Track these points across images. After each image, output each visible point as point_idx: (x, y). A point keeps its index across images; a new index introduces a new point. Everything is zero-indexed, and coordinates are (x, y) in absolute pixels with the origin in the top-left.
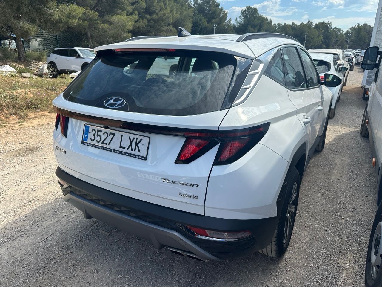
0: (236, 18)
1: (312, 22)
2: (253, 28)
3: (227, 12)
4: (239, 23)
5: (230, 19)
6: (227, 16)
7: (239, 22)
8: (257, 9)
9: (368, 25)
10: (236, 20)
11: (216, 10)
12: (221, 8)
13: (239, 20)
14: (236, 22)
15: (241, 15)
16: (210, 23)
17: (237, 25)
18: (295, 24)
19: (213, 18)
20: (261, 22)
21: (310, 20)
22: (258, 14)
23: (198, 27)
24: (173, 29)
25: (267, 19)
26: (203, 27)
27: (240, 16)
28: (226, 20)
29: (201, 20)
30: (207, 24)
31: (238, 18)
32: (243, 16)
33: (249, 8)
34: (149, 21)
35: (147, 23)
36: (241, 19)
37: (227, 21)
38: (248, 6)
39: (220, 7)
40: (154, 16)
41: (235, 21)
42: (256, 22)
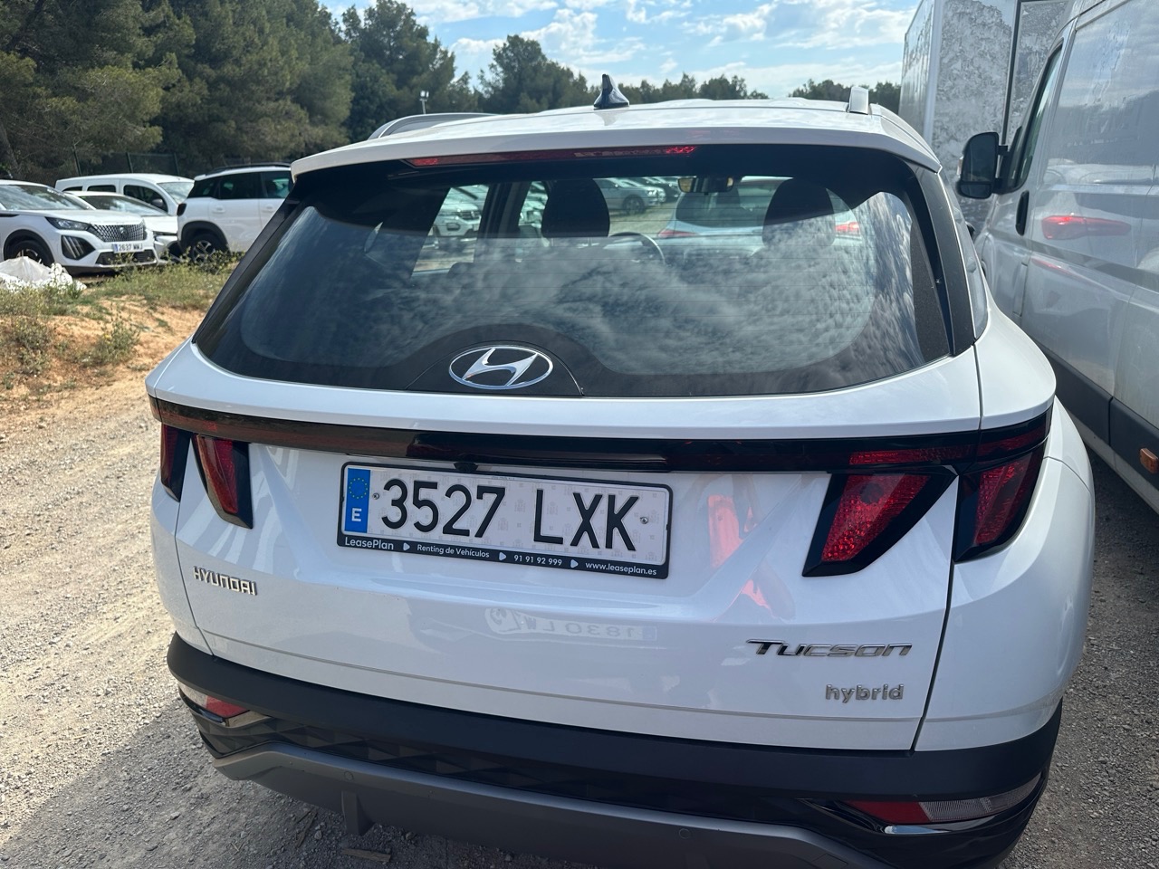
0: (482, 71)
1: (693, 80)
2: (534, 101)
3: (453, 53)
4: (493, 87)
5: (466, 73)
6: (455, 65)
7: (490, 83)
8: (538, 45)
9: (835, 84)
10: (482, 78)
11: (418, 46)
12: (433, 42)
13: (489, 77)
14: (481, 83)
15: (495, 63)
16: (406, 89)
17: (486, 92)
18: (650, 84)
19: (414, 72)
20: (556, 82)
21: (687, 74)
22: (544, 58)
23: (371, 102)
24: (295, 108)
25: (569, 74)
26: (384, 100)
27: (492, 66)
28: (452, 76)
29: (375, 79)
30: (398, 89)
31: (487, 70)
32: (501, 65)
33: (515, 41)
34: (212, 85)
35: (206, 92)
36: (497, 74)
37: (455, 80)
38: (512, 35)
39: (430, 39)
40: (229, 69)
41: (480, 81)
42: (542, 82)
